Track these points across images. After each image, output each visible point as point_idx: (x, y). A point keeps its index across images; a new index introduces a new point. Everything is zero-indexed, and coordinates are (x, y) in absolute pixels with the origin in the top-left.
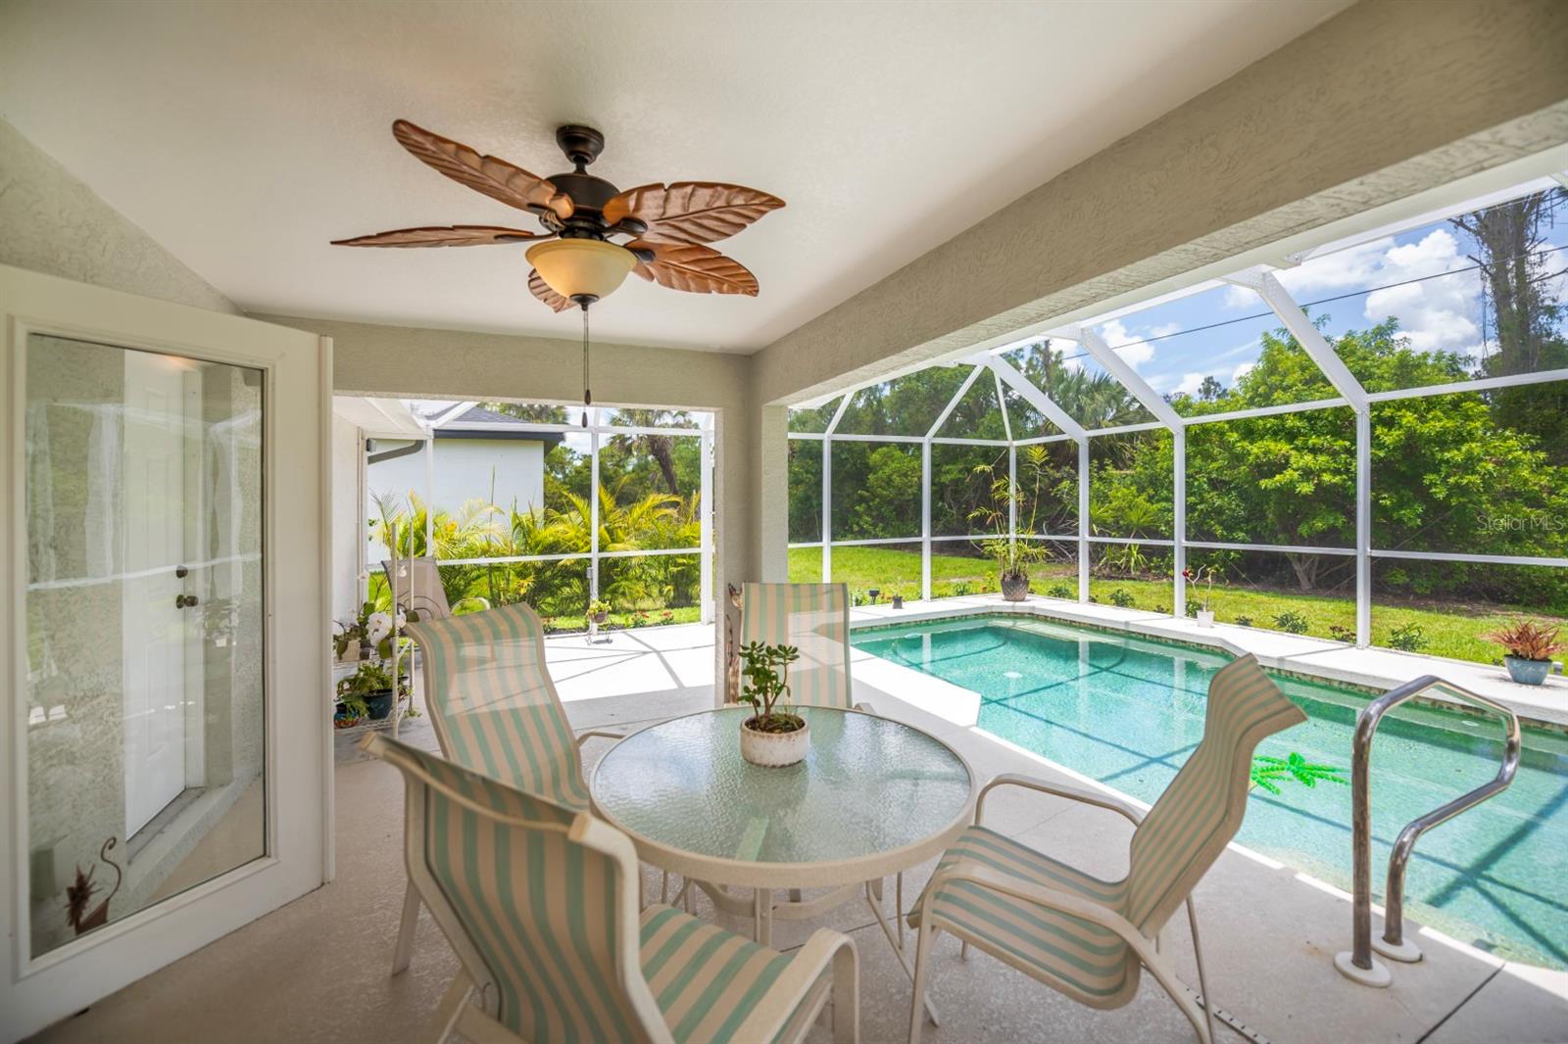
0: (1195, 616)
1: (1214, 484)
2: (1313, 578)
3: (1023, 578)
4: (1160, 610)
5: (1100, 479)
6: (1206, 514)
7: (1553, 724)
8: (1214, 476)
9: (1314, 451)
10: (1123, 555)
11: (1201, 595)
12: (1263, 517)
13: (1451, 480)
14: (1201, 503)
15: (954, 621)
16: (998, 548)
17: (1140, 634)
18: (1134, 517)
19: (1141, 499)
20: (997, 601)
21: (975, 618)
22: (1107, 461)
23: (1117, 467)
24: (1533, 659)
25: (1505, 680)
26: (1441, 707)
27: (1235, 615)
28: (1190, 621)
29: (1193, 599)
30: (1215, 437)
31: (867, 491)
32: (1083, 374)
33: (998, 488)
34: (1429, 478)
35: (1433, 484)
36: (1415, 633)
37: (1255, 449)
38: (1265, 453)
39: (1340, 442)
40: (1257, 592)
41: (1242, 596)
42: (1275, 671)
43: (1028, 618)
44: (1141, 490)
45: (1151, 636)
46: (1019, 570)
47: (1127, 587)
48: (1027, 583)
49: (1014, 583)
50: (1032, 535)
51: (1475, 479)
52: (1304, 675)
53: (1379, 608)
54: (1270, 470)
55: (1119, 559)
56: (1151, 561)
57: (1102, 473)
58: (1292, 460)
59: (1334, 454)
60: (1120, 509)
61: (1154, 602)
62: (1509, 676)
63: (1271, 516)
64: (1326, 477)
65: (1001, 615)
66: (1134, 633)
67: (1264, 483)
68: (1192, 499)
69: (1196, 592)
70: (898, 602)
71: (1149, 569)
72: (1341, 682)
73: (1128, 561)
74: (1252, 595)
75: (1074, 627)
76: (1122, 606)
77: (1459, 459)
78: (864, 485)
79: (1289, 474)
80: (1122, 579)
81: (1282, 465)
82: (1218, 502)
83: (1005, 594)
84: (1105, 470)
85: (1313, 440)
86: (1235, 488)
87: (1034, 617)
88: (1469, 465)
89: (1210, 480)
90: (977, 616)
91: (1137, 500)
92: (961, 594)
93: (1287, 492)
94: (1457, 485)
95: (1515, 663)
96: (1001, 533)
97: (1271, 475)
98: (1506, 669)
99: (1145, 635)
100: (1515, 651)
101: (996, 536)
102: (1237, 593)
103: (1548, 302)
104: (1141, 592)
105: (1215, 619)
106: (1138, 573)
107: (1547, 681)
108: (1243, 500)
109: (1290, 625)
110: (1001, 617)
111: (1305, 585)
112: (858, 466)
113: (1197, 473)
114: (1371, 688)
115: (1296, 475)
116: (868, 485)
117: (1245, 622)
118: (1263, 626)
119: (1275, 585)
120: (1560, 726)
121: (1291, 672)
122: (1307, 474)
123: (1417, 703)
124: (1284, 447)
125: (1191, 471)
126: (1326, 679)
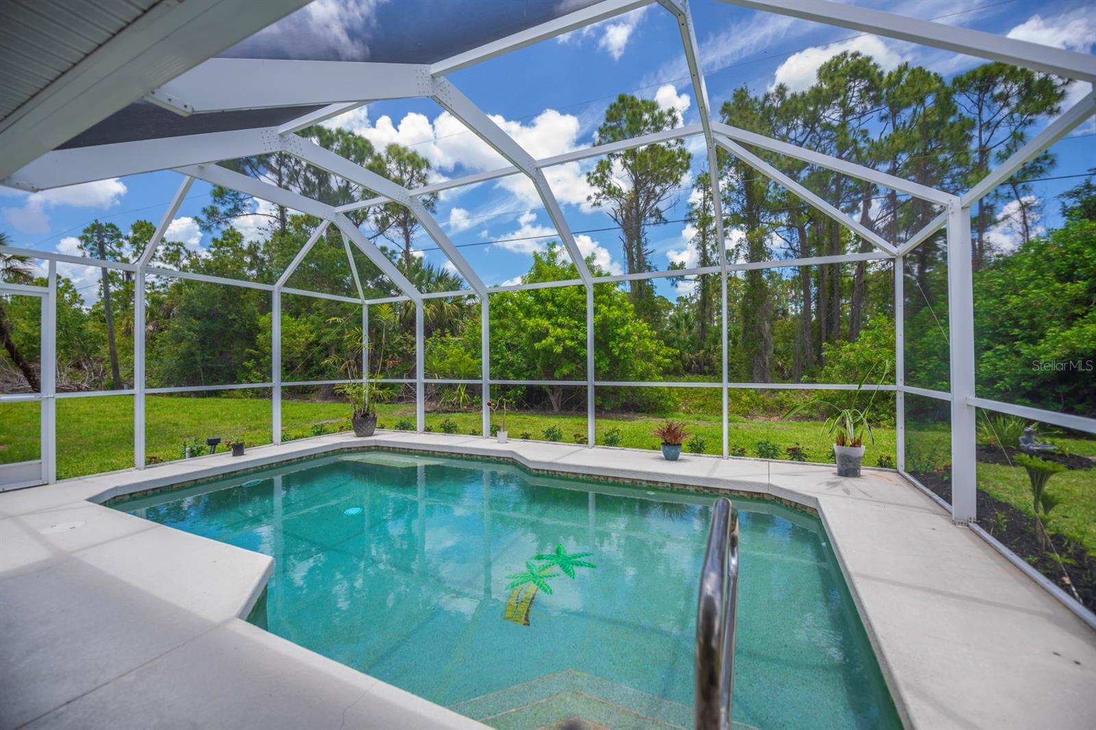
0: (496, 436)
1: (510, 347)
2: (560, 404)
3: (371, 416)
4: (474, 433)
5: (442, 342)
6: (505, 366)
7: (689, 485)
8: (509, 341)
9: (561, 326)
10: (455, 395)
11: (499, 419)
12: (535, 368)
13: (621, 345)
14: (502, 358)
15: (302, 461)
16: (349, 391)
17: (459, 454)
18: (462, 368)
19: (467, 356)
20: (348, 438)
21: (325, 456)
22: (447, 330)
23: (453, 335)
24: (674, 445)
25: (661, 459)
26: (636, 484)
27: (521, 432)
28: (494, 440)
29: (495, 423)
30: (510, 314)
31: (257, 349)
32: (432, 270)
33: (350, 339)
34: (612, 343)
35: (613, 347)
36: (615, 434)
37: (531, 323)
38: (536, 326)
39: (573, 321)
40: (533, 415)
41: (525, 418)
42: (545, 472)
43: (375, 450)
44: (467, 350)
45: (466, 454)
46: (368, 409)
47: (455, 418)
48: (375, 419)
49: (364, 421)
50: (380, 380)
51: (631, 344)
52: (563, 472)
53: (598, 420)
54: (539, 338)
55: (453, 397)
56: (473, 398)
57: (443, 339)
58: (550, 331)
59: (570, 328)
60: (453, 363)
61: (470, 428)
62: (663, 455)
63: (539, 367)
64: (568, 343)
65: (350, 450)
66: (454, 453)
67: (537, 345)
68: (497, 356)
69: (496, 417)
70: (238, 449)
71: (473, 404)
72: (583, 475)
73: (459, 399)
74: (530, 417)
75: (411, 453)
76: (449, 432)
77: (624, 333)
78: (253, 344)
79: (550, 340)
80: (455, 412)
81: (545, 334)
82: (511, 358)
83: (356, 431)
84: (445, 336)
85: (560, 320)
86: (520, 350)
87: (379, 449)
88: (627, 337)
89: (507, 344)
90: (326, 454)
91: (465, 357)
92: (319, 433)
93: (548, 351)
94: (623, 347)
95: (667, 448)
96: (353, 378)
97: (540, 341)
98: (661, 452)
99: (462, 454)
100: (666, 441)
101: (348, 381)
102: (522, 416)
103: (648, 264)
104: (465, 421)
105: (509, 436)
106: (465, 407)
107: (680, 457)
108: (525, 357)
109: (553, 436)
110: (351, 452)
111: (556, 409)
112: (247, 327)
113: (500, 339)
114: (599, 476)
115: (553, 340)
116: (257, 343)
117: (526, 437)
118: (537, 438)
119: (541, 410)
120: (693, 486)
121: (555, 471)
122: (559, 340)
123: (624, 483)
124: (545, 323)
125: (496, 338)
126: (575, 474)
